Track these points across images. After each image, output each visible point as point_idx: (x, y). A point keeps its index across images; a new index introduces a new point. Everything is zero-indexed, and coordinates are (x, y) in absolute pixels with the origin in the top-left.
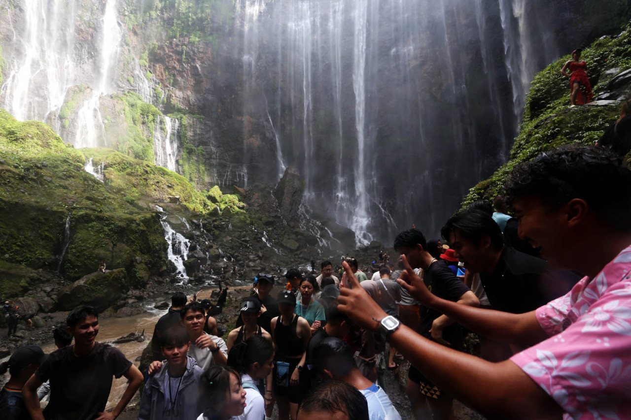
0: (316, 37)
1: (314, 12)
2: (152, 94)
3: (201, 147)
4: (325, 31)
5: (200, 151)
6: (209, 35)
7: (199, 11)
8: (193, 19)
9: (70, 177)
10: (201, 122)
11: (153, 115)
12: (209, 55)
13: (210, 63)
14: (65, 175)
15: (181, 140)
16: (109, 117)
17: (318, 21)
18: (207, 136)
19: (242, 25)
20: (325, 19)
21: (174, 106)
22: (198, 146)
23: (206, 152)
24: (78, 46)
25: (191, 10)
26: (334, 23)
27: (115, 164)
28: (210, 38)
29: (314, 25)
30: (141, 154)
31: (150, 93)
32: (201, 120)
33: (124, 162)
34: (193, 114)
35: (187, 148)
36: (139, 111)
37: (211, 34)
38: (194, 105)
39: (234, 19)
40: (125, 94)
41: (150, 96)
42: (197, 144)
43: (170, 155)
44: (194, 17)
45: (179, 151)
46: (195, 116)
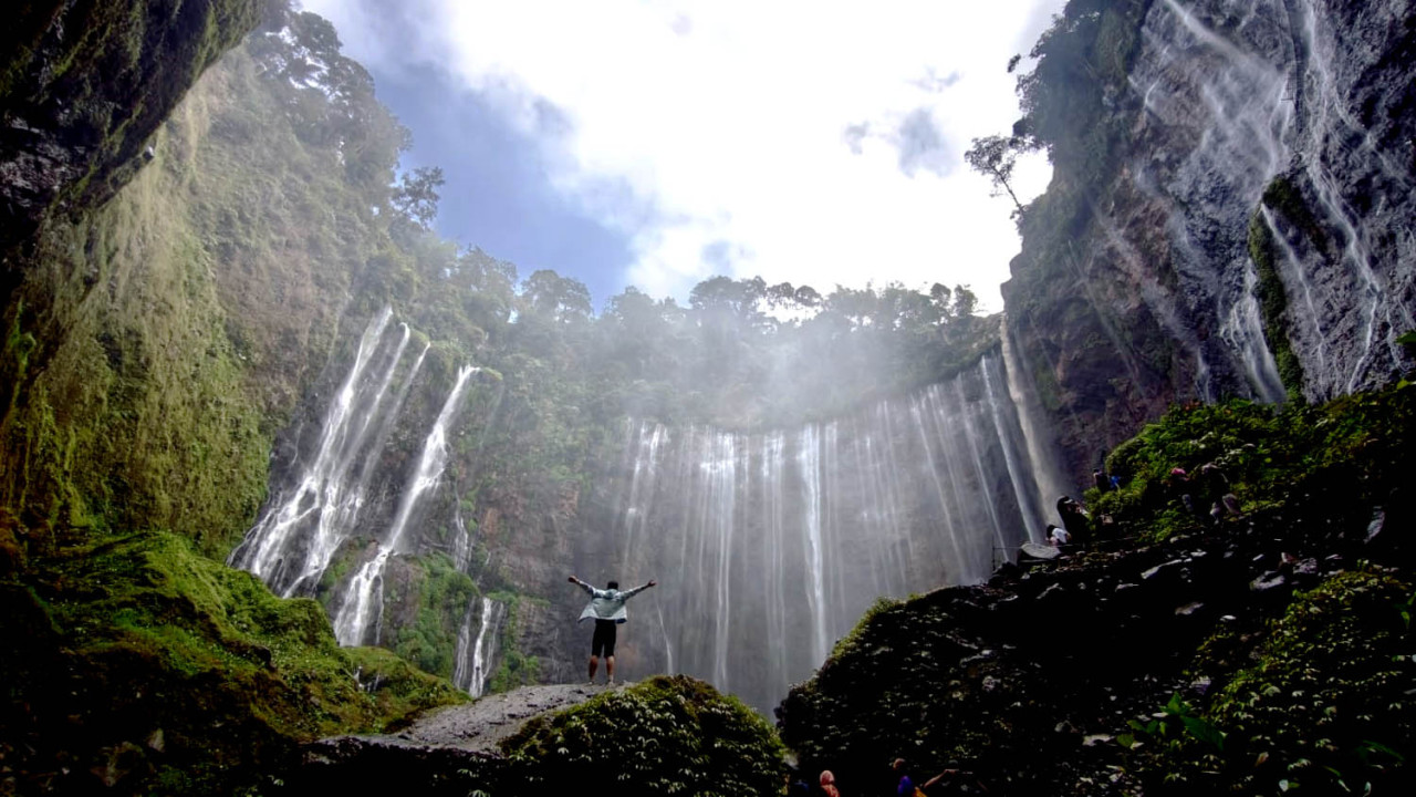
0: (741, 486)
1: (741, 449)
2: (470, 557)
3: (535, 659)
4: (756, 478)
5: (532, 666)
6: (579, 472)
7: (570, 437)
8: (559, 448)
9: (343, 700)
10: (542, 613)
11: (466, 594)
12: (575, 501)
13: (573, 514)
14: (337, 696)
15: (502, 643)
16: (394, 593)
17: (746, 464)
18: (549, 638)
19: (632, 464)
20: (756, 461)
21: (502, 581)
22: (530, 656)
23: (542, 668)
24: (378, 474)
25: (558, 434)
26: (770, 469)
27: (396, 681)
28: (581, 477)
29: (739, 468)
30: (431, 663)
31: (467, 555)
32: (544, 608)
33: (411, 677)
34: (531, 597)
35: (511, 659)
36: (446, 585)
37: (582, 472)
38: (536, 581)
39: (619, 452)
40: (428, 556)
41: (467, 560)
42: (528, 651)
43: (478, 669)
44: (562, 445)
45: (495, 662)
46: (533, 600)
